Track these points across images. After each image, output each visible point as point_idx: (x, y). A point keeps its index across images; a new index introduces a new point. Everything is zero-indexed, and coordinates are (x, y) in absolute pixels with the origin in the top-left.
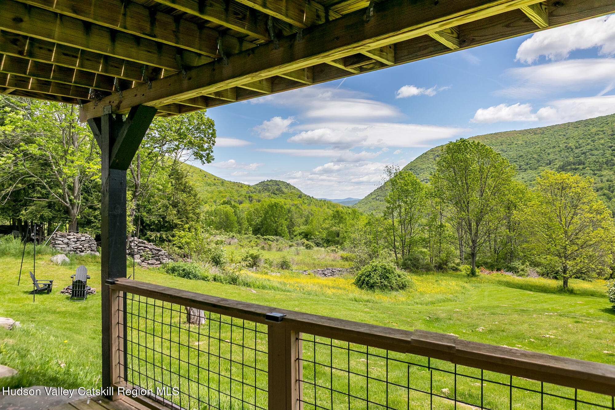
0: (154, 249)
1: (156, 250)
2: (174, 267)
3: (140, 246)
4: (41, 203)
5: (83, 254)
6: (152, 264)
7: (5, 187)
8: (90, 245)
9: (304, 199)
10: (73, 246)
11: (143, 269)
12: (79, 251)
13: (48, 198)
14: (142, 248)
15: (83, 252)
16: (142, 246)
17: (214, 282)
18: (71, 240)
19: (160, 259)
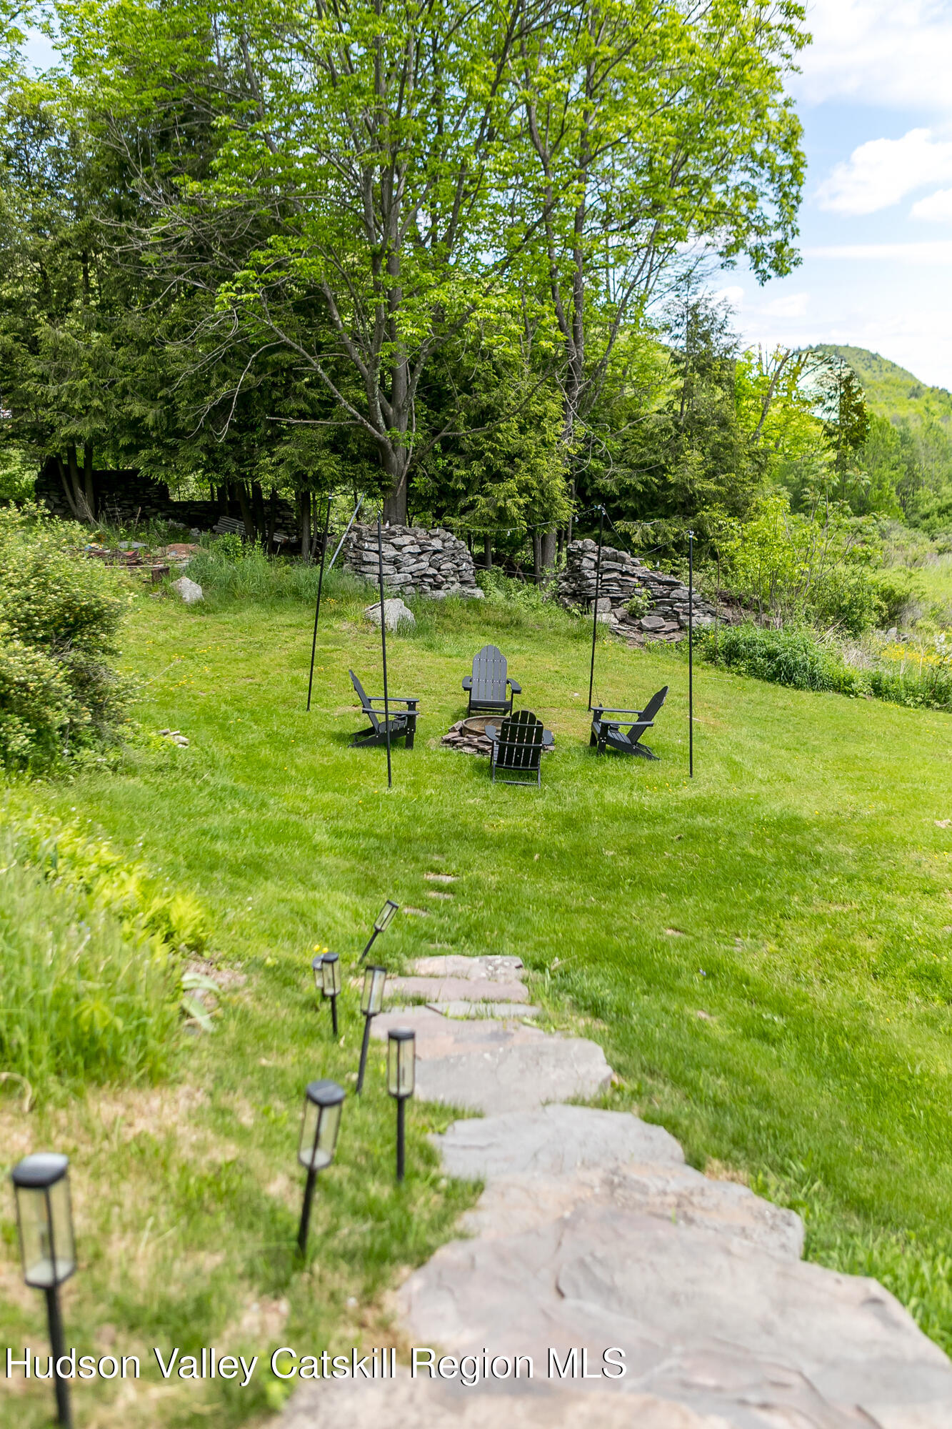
0: (654, 579)
1: (661, 583)
2: (735, 643)
3: (609, 571)
4: (308, 432)
5: (441, 594)
6: (655, 631)
7: (213, 383)
8: (458, 565)
9: (927, 401)
10: (413, 568)
11: (626, 646)
12: (430, 585)
13: (326, 416)
14: (615, 575)
15: (438, 587)
16: (615, 570)
17: (877, 702)
18: (406, 550)
19: (678, 614)
